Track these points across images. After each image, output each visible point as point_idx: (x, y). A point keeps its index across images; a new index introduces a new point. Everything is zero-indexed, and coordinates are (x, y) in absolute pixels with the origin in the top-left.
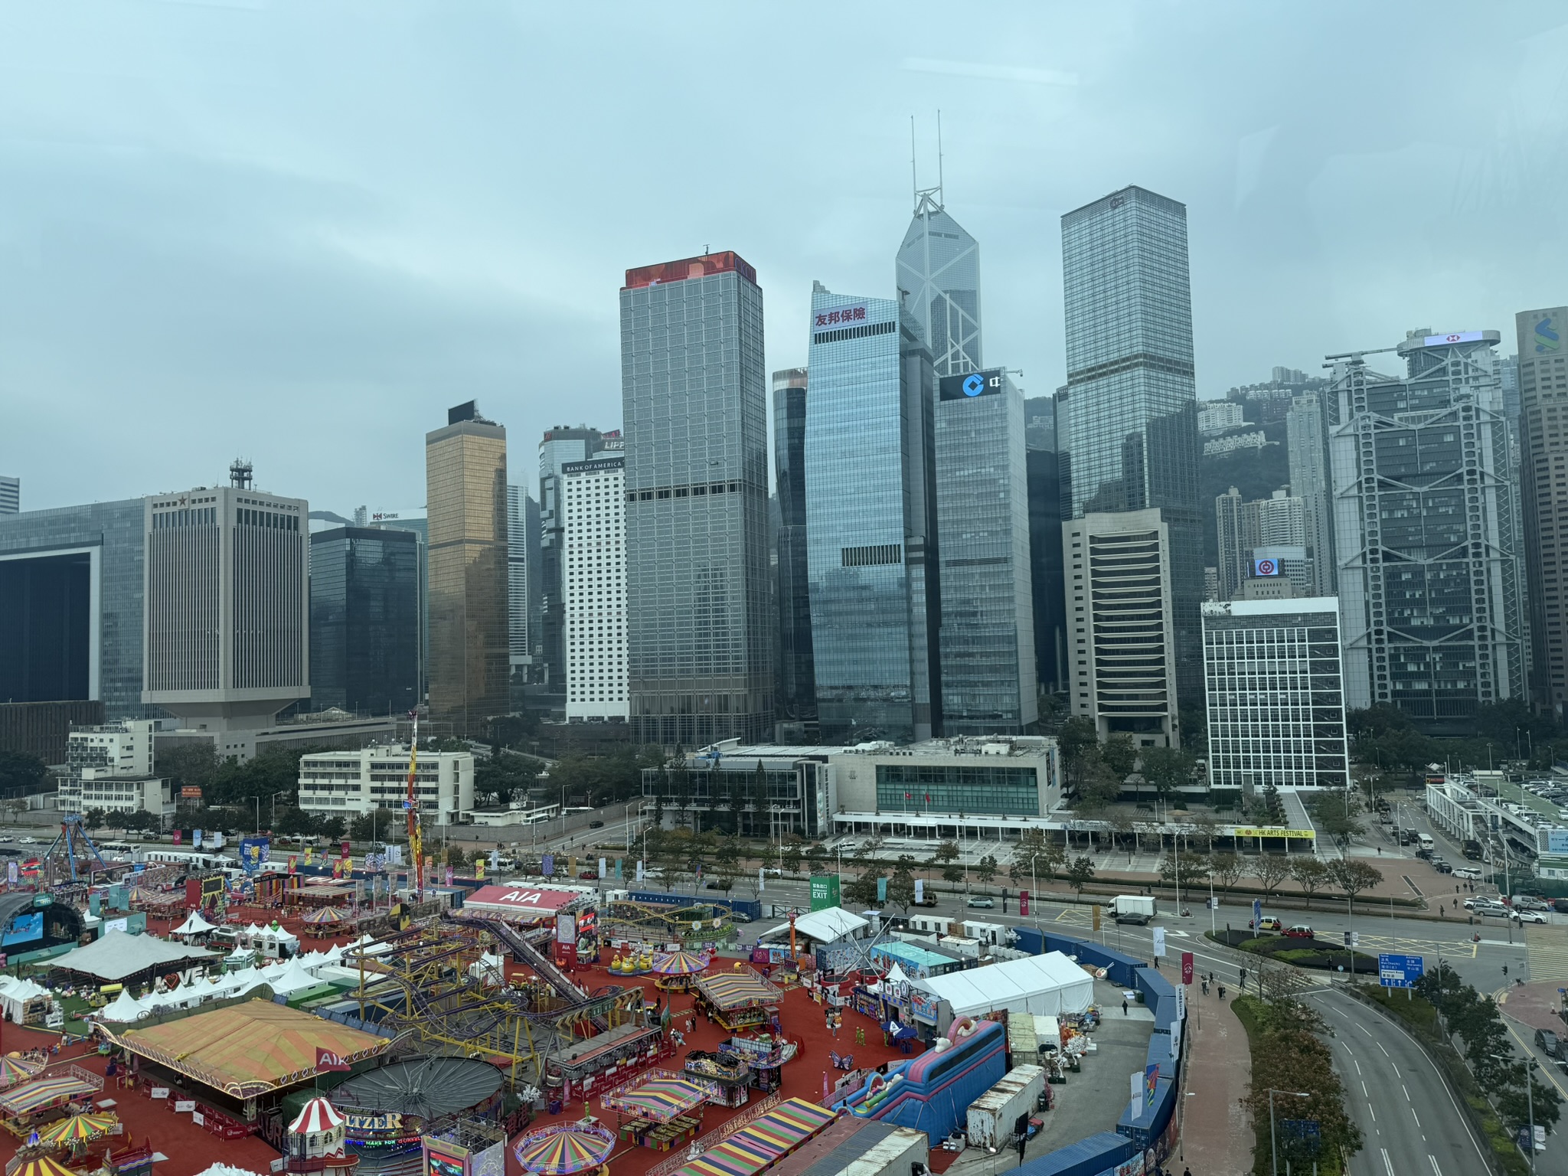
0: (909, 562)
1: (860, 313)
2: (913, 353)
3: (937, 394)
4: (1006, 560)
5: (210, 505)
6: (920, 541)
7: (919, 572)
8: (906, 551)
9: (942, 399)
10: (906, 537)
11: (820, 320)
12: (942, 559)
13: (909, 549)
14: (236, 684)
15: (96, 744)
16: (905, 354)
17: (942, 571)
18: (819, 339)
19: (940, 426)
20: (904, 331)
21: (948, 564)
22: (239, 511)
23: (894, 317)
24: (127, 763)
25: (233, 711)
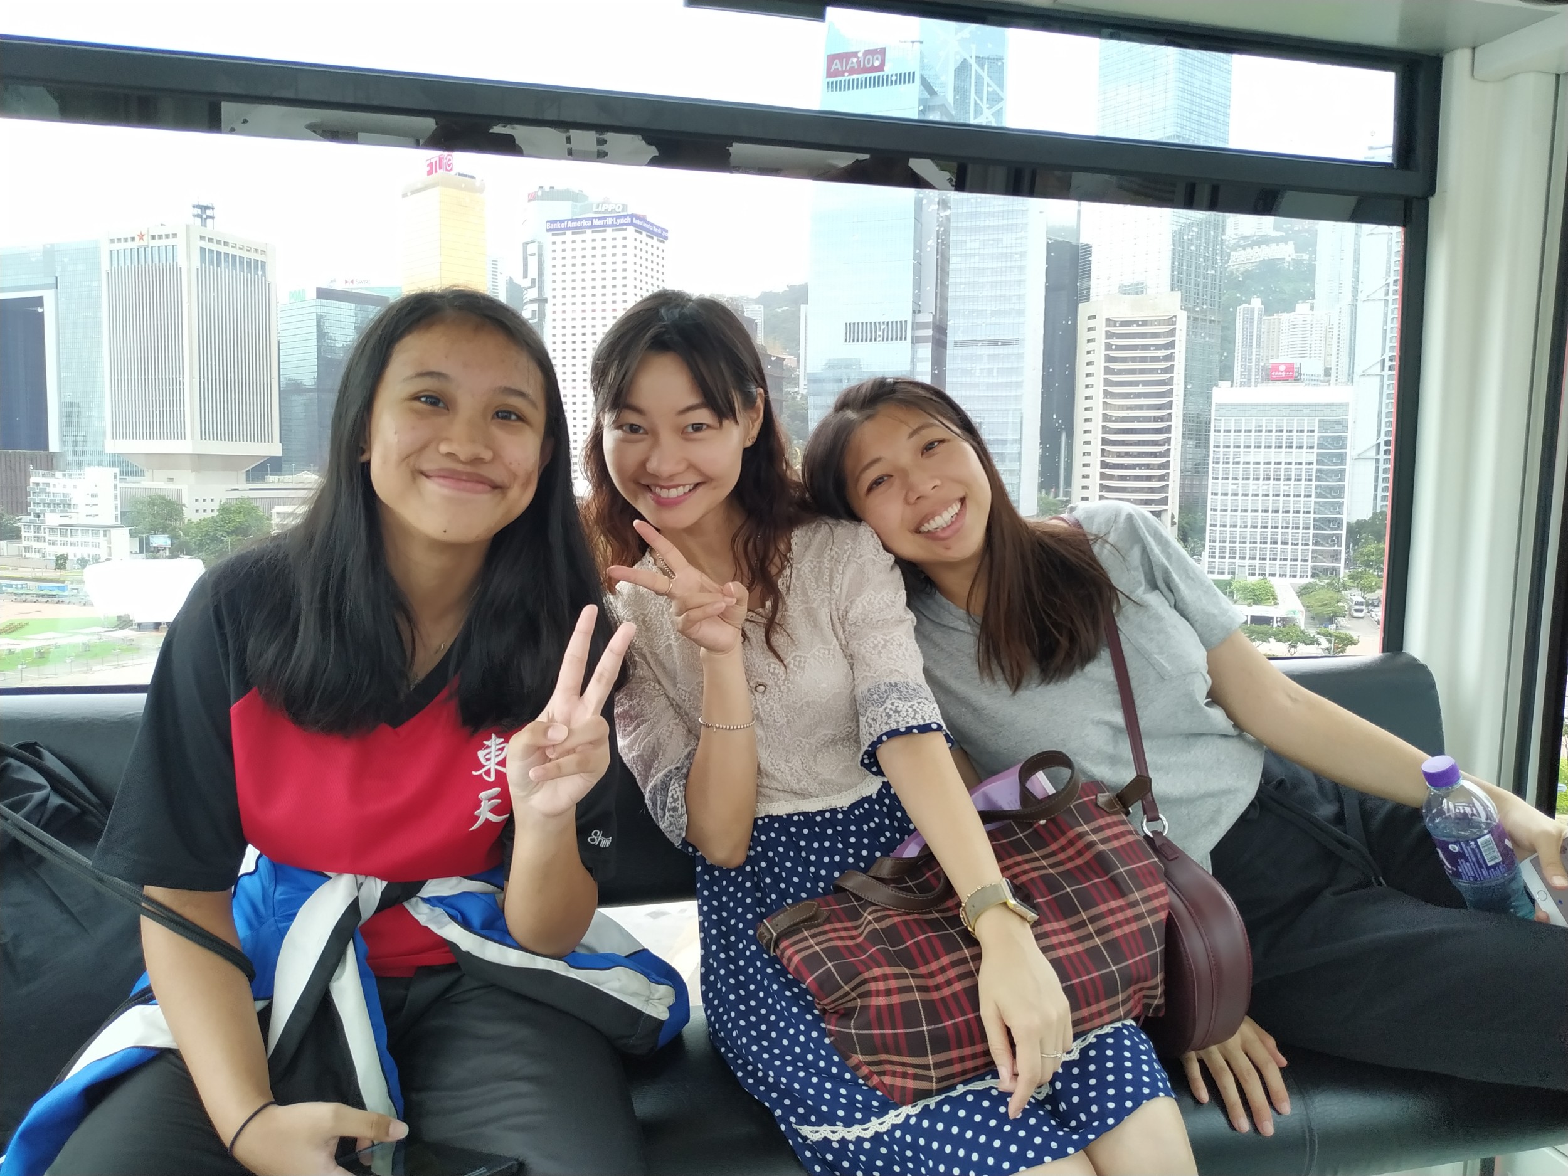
0: (916, 340)
2: (932, 109)
4: (1016, 342)
5: (171, 242)
6: (926, 318)
7: (926, 349)
8: (913, 329)
10: (915, 313)
12: (950, 339)
13: (916, 326)
14: (205, 435)
15: (59, 490)
16: (924, 110)
17: (949, 350)
20: (924, 83)
21: (956, 344)
22: (203, 250)
23: (914, 67)
24: (92, 511)
25: (201, 463)
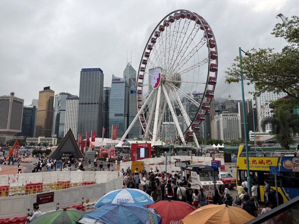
0: (125, 116)
1: (119, 80)
2: (127, 86)
3: (130, 93)
5: (8, 98)
6: (126, 113)
7: (126, 118)
9: (131, 93)
10: (125, 113)
11: (113, 80)
12: (129, 116)
13: (125, 114)
14: (10, 128)
16: (126, 86)
17: (129, 118)
18: (113, 83)
19: (130, 97)
20: (126, 83)
21: (130, 117)
22: (13, 100)
23: (124, 81)
25: (8, 133)
